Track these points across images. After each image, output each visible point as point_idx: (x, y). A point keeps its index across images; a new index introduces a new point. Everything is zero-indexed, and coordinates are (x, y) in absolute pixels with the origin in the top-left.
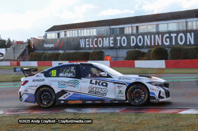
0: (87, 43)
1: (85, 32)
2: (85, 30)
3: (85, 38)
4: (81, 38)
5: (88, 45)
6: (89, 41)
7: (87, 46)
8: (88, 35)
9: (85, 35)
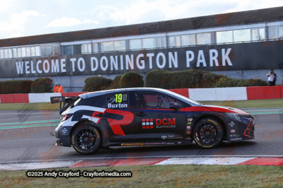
0: (27, 67)
1: (24, 52)
2: (23, 49)
3: (24, 60)
4: (17, 60)
5: (28, 70)
6: (29, 65)
7: (28, 72)
8: (29, 55)
9: (24, 55)
